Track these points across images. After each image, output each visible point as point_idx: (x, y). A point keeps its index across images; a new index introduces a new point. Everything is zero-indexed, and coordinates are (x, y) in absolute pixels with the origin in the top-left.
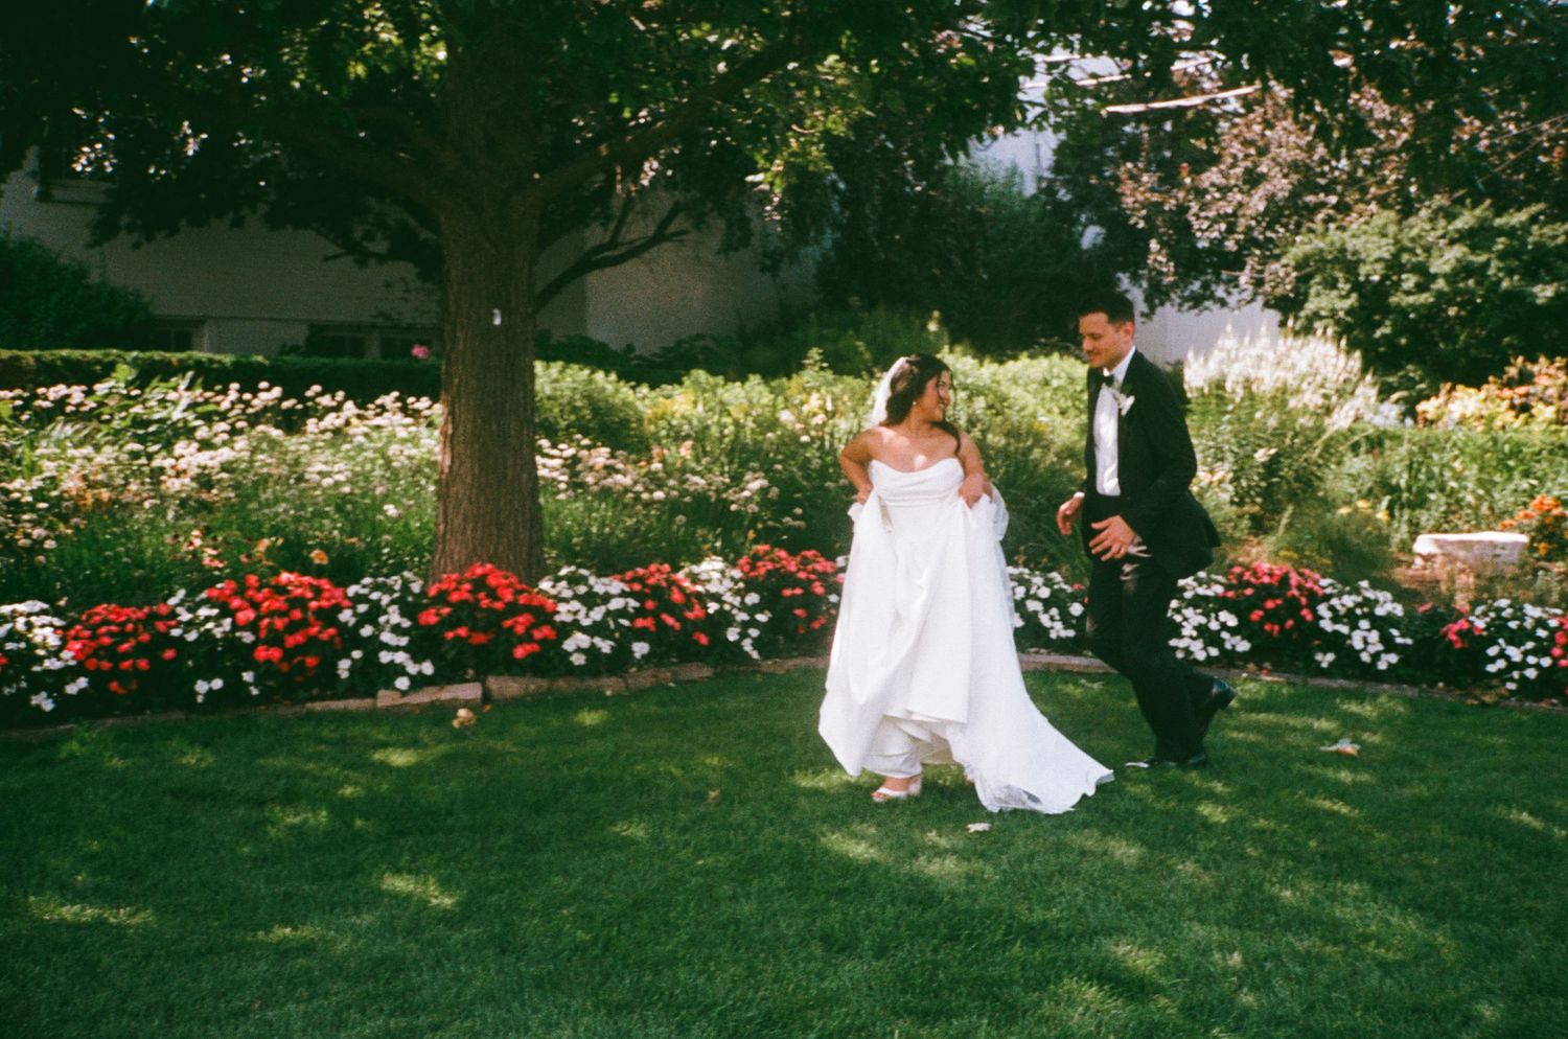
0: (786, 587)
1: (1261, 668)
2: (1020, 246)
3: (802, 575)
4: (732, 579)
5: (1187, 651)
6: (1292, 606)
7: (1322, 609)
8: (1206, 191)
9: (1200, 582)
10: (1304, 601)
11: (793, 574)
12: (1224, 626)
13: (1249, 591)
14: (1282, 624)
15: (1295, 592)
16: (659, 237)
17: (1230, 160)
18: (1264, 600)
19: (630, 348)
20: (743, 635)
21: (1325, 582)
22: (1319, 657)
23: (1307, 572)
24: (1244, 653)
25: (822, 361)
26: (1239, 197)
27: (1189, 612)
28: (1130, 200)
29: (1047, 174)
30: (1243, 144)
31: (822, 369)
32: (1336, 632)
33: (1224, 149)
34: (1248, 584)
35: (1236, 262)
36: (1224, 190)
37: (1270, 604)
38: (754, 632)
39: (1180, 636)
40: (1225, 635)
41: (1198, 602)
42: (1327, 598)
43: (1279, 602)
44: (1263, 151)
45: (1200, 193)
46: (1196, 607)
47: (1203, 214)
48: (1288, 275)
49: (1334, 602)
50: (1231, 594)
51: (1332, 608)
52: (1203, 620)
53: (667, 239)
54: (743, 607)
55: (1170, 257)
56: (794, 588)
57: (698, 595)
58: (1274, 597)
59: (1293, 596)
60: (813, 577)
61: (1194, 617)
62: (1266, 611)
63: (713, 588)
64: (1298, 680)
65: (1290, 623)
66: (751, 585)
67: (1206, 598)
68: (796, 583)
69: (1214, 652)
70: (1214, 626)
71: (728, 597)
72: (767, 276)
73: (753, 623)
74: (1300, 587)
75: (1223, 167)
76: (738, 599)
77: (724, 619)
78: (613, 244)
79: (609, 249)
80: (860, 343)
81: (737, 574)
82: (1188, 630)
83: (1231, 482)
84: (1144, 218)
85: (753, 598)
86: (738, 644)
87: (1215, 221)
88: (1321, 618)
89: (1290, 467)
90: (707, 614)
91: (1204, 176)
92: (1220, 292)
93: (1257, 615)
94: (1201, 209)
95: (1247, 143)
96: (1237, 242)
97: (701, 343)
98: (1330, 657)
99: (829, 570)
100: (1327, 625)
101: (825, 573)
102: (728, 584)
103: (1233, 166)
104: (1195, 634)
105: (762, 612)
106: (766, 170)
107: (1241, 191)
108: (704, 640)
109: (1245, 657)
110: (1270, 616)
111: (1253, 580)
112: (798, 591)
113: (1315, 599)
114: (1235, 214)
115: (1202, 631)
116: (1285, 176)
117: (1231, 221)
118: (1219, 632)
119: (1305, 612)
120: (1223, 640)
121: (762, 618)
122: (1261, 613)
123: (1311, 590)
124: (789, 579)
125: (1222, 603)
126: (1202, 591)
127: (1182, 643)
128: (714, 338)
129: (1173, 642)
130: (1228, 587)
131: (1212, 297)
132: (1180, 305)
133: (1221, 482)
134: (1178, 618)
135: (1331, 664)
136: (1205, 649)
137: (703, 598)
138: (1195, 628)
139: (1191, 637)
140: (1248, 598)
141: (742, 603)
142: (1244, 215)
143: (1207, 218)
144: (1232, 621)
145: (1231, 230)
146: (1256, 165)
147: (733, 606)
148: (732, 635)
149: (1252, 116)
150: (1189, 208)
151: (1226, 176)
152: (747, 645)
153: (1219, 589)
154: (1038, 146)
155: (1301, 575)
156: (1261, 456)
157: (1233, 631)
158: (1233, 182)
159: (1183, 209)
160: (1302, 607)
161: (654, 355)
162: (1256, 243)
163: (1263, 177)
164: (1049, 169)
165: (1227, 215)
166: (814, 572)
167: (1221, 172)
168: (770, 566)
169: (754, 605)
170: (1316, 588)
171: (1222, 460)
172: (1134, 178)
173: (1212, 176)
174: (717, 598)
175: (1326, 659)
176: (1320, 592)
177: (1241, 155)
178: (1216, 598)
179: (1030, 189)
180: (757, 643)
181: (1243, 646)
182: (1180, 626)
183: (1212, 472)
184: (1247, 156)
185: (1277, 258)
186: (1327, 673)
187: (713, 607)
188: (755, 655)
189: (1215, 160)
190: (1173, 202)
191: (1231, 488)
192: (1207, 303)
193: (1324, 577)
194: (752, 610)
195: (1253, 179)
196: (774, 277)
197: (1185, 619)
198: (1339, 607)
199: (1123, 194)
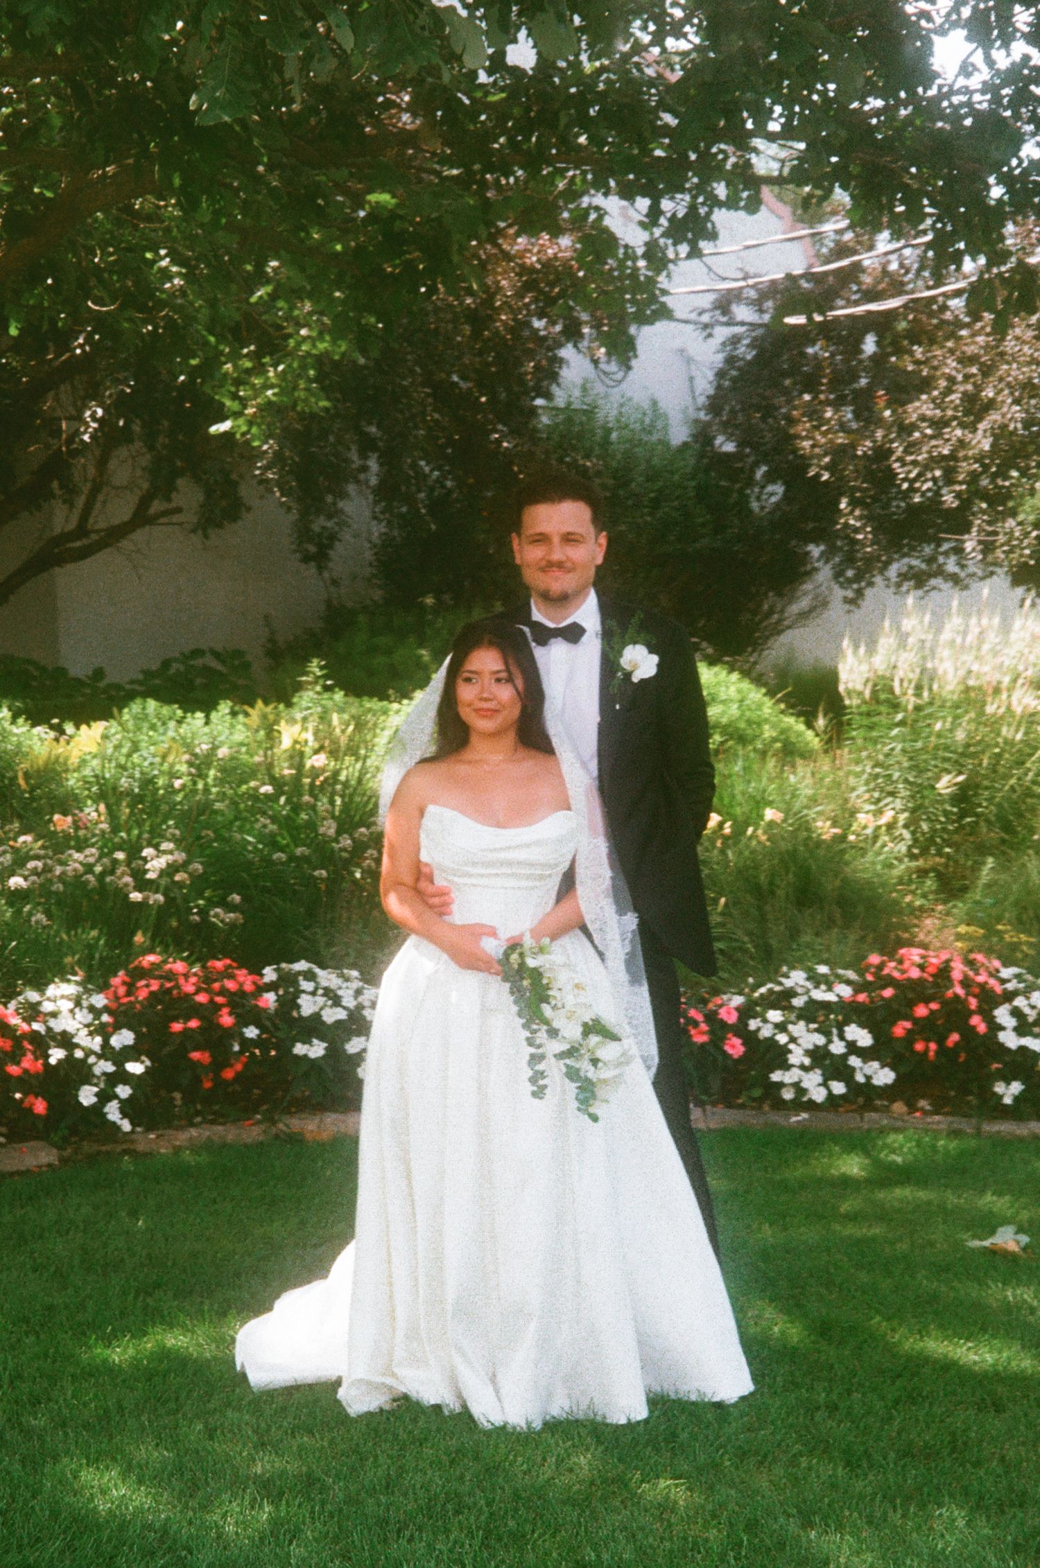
0: (175, 1019)
1: (912, 1108)
2: (660, 514)
3: (202, 998)
4: (92, 1009)
5: (799, 1089)
6: (955, 1013)
7: (1002, 1015)
8: (913, 427)
9: (816, 980)
10: (973, 1003)
11: (188, 996)
12: (852, 1048)
13: (888, 993)
14: (941, 1041)
15: (959, 990)
16: (141, 518)
17: (943, 383)
18: (911, 1004)
19: (99, 673)
20: (105, 1097)
21: (1006, 973)
22: (999, 1088)
23: (980, 957)
24: (887, 1087)
25: (326, 677)
26: (959, 432)
27: (798, 1029)
28: (806, 444)
29: (702, 415)
30: (960, 361)
31: (327, 689)
32: (1023, 1049)
33: (936, 368)
34: (890, 981)
35: (959, 522)
36: (939, 425)
37: (921, 1011)
38: (124, 1091)
39: (787, 1067)
40: (854, 1061)
41: (813, 1013)
42: (1009, 997)
43: (934, 1006)
44: (987, 371)
45: (905, 429)
46: (809, 1020)
47: (909, 458)
48: (1026, 535)
49: (1020, 1002)
50: (862, 997)
51: (1016, 1013)
52: (820, 1040)
53: (152, 521)
54: (107, 1052)
55: (868, 519)
56: (188, 1018)
57: (34, 1037)
58: (927, 1001)
59: (956, 996)
60: (219, 999)
61: (806, 1037)
62: (916, 1021)
63: (58, 1025)
64: (966, 1126)
65: (955, 1037)
66: (122, 1017)
67: (826, 1006)
68: (195, 1010)
69: (839, 1088)
70: (838, 1048)
71: (82, 1038)
72: (312, 569)
73: (120, 1076)
74: (966, 983)
75: (936, 393)
76: (98, 1040)
77: (77, 1071)
78: (82, 530)
79: (79, 538)
80: (424, 652)
81: (99, 1000)
82: (797, 1056)
83: (906, 826)
84: (826, 468)
85: (123, 1038)
86: (97, 1111)
87: (927, 467)
88: (1002, 1028)
89: (990, 800)
90: (47, 1065)
91: (910, 408)
92: (951, 566)
93: (901, 1028)
94: (907, 451)
95: (966, 360)
96: (958, 495)
97: (199, 662)
98: (1016, 1087)
99: (248, 987)
100: (1010, 1040)
101: (242, 994)
102: (83, 1016)
103: (949, 391)
104: (807, 1061)
105: (137, 1060)
106: (237, 415)
107: (962, 425)
108: (40, 1106)
109: (888, 1092)
110: (925, 1028)
111: (896, 974)
112: (194, 1024)
113: (989, 1000)
114: (953, 456)
115: (819, 1057)
116: (1017, 402)
117: (949, 464)
118: (844, 1057)
119: (975, 1020)
120: (853, 1069)
121: (135, 1068)
122: (908, 1025)
123: (983, 986)
124: (185, 1007)
125: (850, 1012)
126: (820, 995)
127: (788, 1077)
128: (217, 655)
129: (776, 1076)
130: (858, 988)
131: (940, 572)
132: (899, 585)
133: (891, 826)
134: (782, 1039)
135: (1017, 1099)
136: (825, 1084)
137: (41, 1043)
138: (808, 1053)
139: (803, 1068)
140: (888, 1002)
141: (106, 1044)
142: (966, 458)
143: (915, 463)
144: (863, 1038)
145: (949, 478)
146: (979, 388)
147: (89, 1052)
148: (87, 1096)
149: (979, 325)
150: (891, 452)
151: (939, 404)
152: (112, 1112)
153: (845, 991)
154: (691, 379)
155: (971, 963)
156: (945, 784)
157: (866, 1054)
158: (950, 413)
159: (882, 453)
160: (972, 1013)
161: (132, 682)
162: (985, 496)
163: (991, 405)
164: (704, 407)
165: (944, 458)
166: (223, 992)
167: (933, 400)
168: (155, 986)
169: (125, 1048)
170: (992, 982)
171: (892, 794)
172: (814, 413)
173: (921, 407)
174: (66, 1040)
175: (1009, 1091)
176: (998, 989)
177: (960, 377)
178: (842, 1005)
179: (679, 434)
180: (127, 1108)
181: (884, 1076)
182: (784, 1051)
183: (879, 813)
184: (967, 377)
185: (1013, 513)
186: (1015, 1112)
187: (57, 1055)
188: (126, 1126)
189: (925, 385)
190: (868, 443)
191: (907, 835)
192: (933, 582)
193: (1005, 965)
194: (120, 1057)
195: (975, 408)
196: (320, 569)
197: (793, 1040)
198: (1027, 1010)
199: (798, 437)
